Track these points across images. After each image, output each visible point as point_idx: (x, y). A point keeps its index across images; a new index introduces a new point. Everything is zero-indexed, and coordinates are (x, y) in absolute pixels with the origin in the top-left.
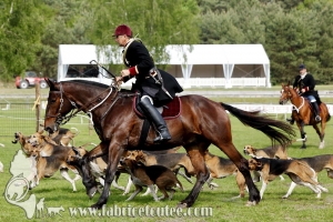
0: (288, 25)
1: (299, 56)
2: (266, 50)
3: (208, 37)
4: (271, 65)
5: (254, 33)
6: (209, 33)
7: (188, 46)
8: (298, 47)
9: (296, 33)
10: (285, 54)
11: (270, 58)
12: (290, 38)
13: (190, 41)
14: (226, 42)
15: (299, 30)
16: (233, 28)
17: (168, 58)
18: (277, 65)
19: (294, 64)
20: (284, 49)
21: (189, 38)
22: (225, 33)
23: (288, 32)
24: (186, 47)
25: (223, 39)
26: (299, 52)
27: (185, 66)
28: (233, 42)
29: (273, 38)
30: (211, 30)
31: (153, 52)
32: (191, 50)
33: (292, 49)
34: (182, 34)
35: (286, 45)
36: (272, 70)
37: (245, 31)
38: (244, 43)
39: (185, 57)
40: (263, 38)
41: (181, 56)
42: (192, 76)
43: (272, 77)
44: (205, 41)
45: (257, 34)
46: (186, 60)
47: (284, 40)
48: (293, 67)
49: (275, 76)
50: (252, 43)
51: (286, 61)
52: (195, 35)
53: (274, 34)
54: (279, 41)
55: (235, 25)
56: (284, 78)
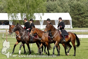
0: (78, 5)
1: (82, 17)
2: (70, 15)
3: (49, 10)
4: (72, 20)
5: (66, 9)
6: (49, 8)
7: (42, 13)
8: (82, 14)
9: (81, 9)
10: (77, 16)
11: (72, 18)
12: (79, 10)
13: (43, 12)
14: (56, 12)
15: (82, 8)
16: (58, 7)
17: (35, 18)
18: (74, 20)
19: (81, 20)
20: (77, 15)
21: (42, 11)
22: (55, 9)
23: (78, 8)
24: (41, 14)
25: (55, 11)
26: (82, 15)
27: (41, 21)
28: (58, 12)
29: (73, 10)
30: (51, 8)
31: (29, 15)
32: (43, 15)
33: (80, 14)
34: (40, 9)
35: (78, 13)
36: (73, 22)
37: (63, 8)
38: (62, 12)
39: (41, 17)
40: (69, 10)
41: (40, 17)
42: (43, 25)
43: (72, 25)
44: (48, 11)
45: (67, 9)
46: (41, 18)
47: (77, 11)
48: (80, 21)
49: (74, 24)
50: (65, 12)
51: (78, 19)
52: (44, 9)
53: (73, 9)
54: (75, 11)
55: (59, 5)
56: (77, 25)
